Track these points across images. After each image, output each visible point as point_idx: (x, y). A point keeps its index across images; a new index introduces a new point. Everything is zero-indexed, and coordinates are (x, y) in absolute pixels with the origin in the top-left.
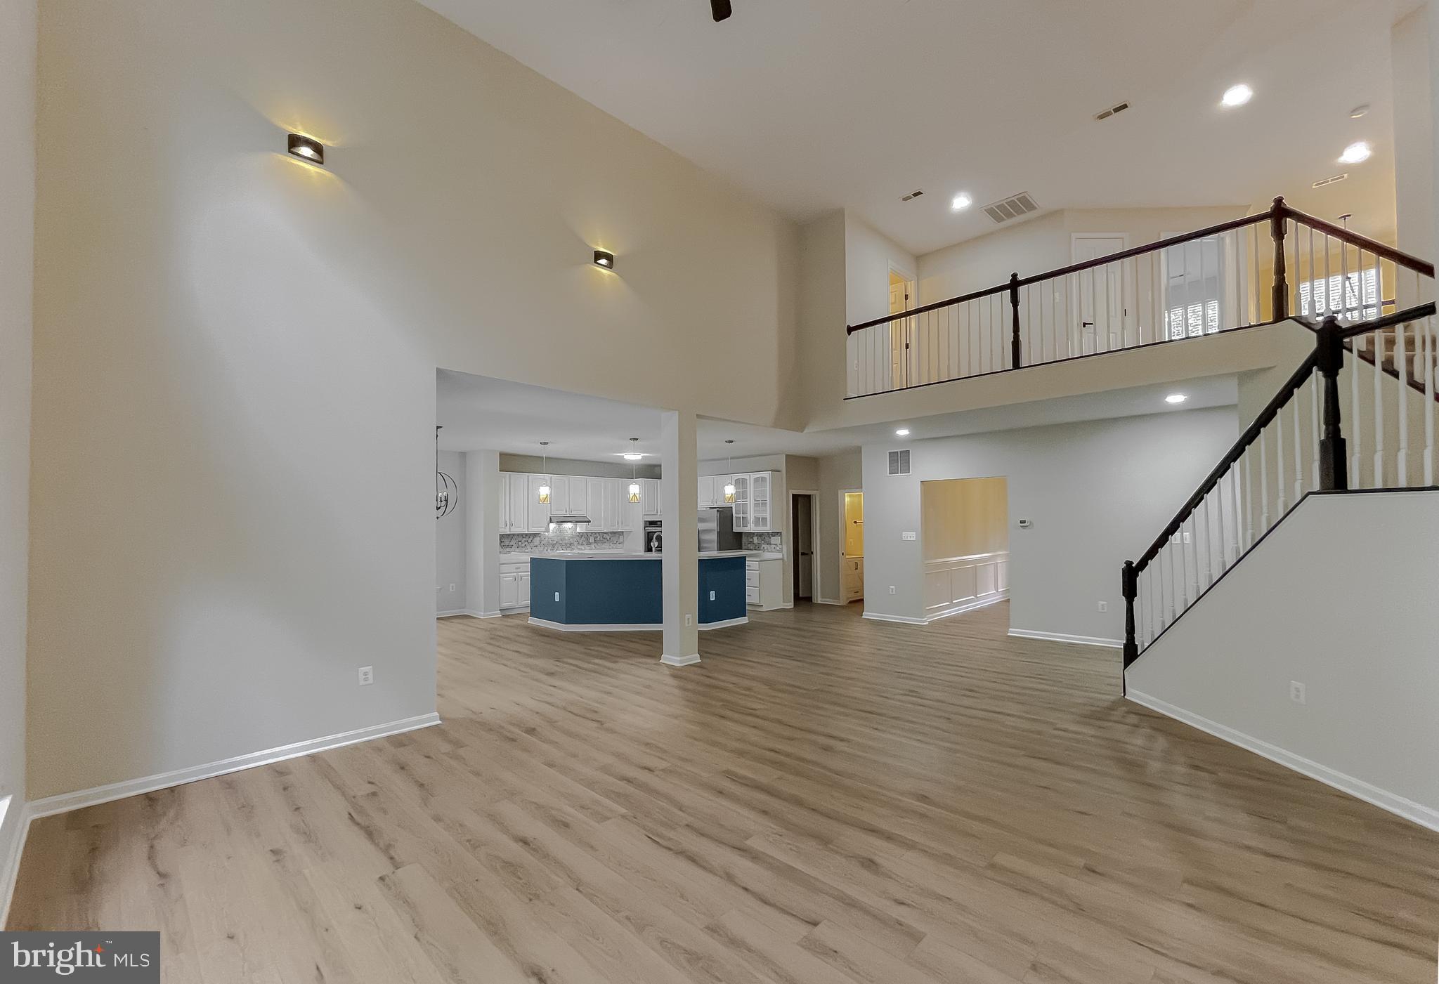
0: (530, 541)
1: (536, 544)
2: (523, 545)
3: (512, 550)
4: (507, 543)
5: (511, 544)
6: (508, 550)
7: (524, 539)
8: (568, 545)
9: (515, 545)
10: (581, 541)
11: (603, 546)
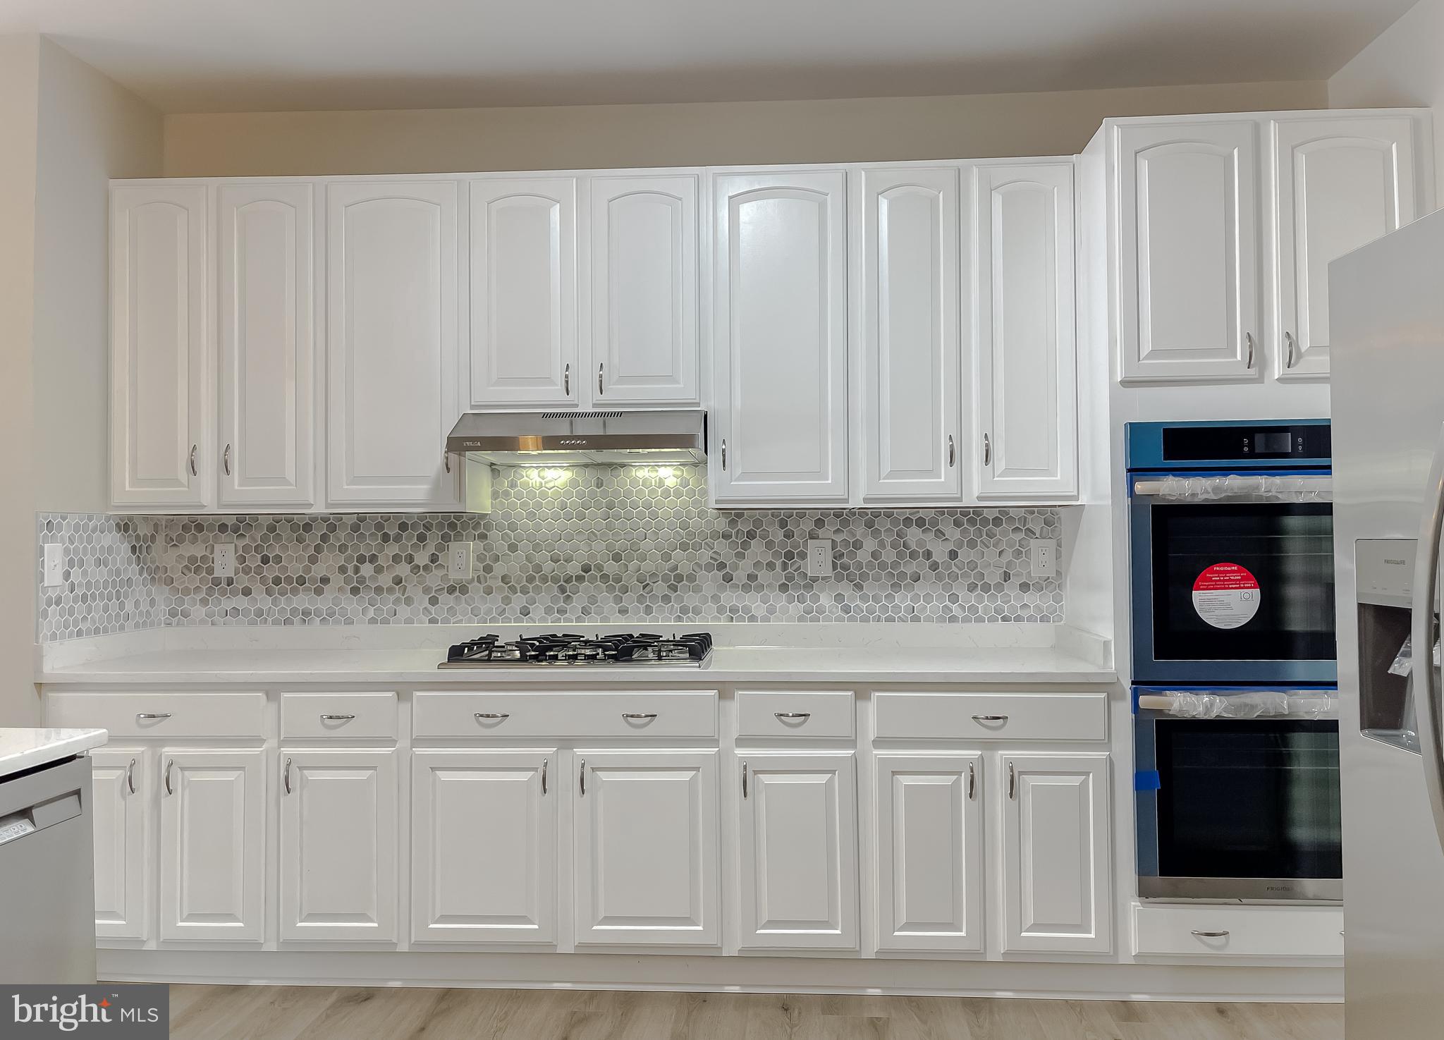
0: (422, 558)
1: (454, 576)
2: (385, 580)
3: (322, 603)
4: (296, 569)
5: (319, 570)
6: (303, 600)
7: (392, 549)
8: (660, 588)
9: (337, 580)
10: (746, 566)
11: (903, 600)
